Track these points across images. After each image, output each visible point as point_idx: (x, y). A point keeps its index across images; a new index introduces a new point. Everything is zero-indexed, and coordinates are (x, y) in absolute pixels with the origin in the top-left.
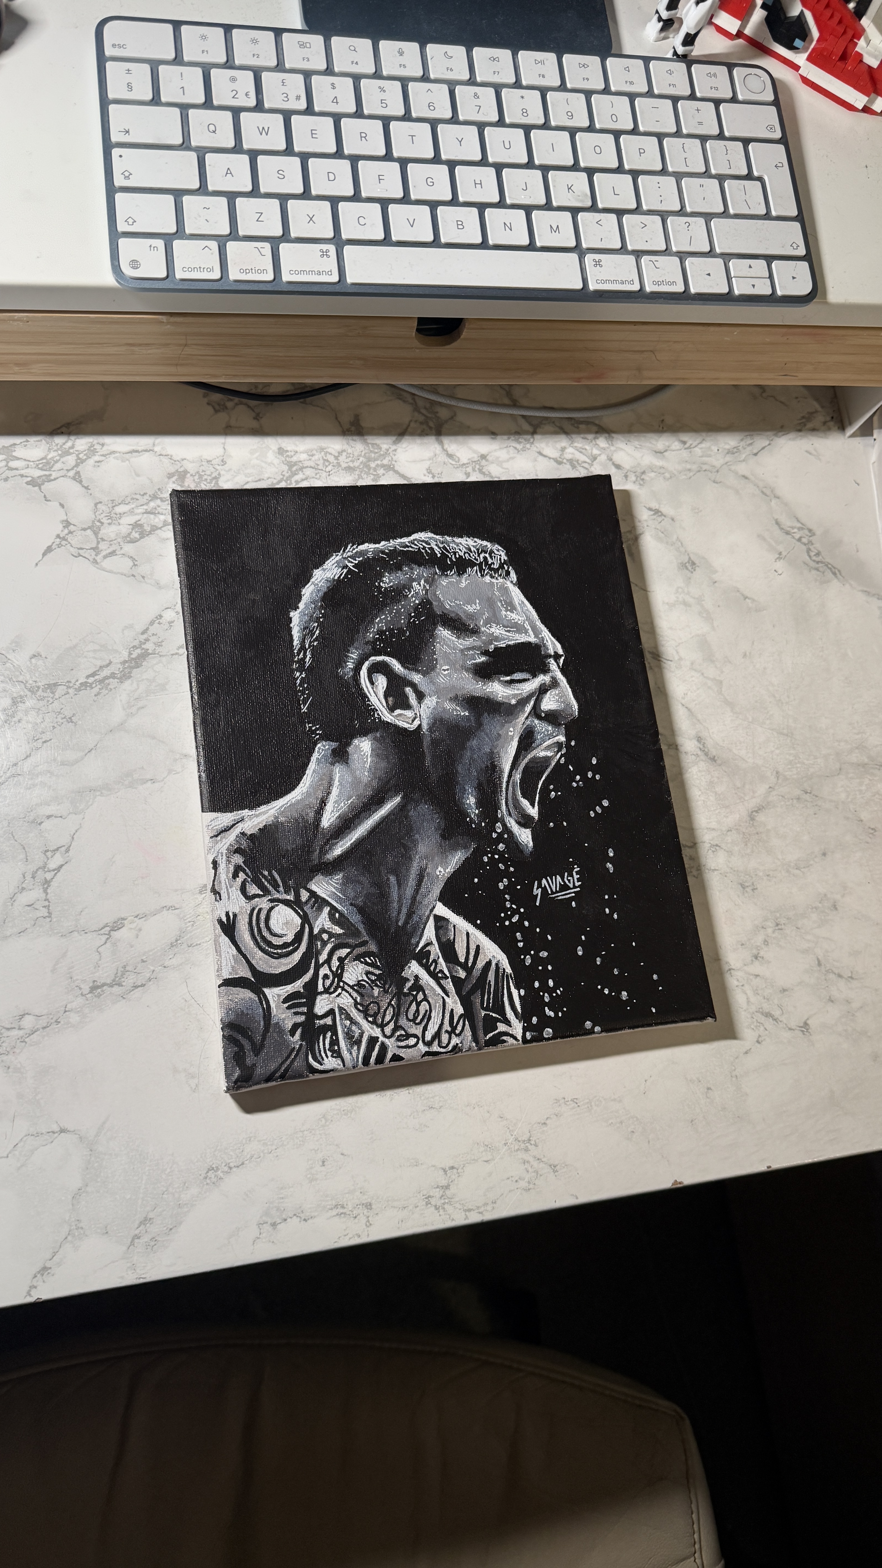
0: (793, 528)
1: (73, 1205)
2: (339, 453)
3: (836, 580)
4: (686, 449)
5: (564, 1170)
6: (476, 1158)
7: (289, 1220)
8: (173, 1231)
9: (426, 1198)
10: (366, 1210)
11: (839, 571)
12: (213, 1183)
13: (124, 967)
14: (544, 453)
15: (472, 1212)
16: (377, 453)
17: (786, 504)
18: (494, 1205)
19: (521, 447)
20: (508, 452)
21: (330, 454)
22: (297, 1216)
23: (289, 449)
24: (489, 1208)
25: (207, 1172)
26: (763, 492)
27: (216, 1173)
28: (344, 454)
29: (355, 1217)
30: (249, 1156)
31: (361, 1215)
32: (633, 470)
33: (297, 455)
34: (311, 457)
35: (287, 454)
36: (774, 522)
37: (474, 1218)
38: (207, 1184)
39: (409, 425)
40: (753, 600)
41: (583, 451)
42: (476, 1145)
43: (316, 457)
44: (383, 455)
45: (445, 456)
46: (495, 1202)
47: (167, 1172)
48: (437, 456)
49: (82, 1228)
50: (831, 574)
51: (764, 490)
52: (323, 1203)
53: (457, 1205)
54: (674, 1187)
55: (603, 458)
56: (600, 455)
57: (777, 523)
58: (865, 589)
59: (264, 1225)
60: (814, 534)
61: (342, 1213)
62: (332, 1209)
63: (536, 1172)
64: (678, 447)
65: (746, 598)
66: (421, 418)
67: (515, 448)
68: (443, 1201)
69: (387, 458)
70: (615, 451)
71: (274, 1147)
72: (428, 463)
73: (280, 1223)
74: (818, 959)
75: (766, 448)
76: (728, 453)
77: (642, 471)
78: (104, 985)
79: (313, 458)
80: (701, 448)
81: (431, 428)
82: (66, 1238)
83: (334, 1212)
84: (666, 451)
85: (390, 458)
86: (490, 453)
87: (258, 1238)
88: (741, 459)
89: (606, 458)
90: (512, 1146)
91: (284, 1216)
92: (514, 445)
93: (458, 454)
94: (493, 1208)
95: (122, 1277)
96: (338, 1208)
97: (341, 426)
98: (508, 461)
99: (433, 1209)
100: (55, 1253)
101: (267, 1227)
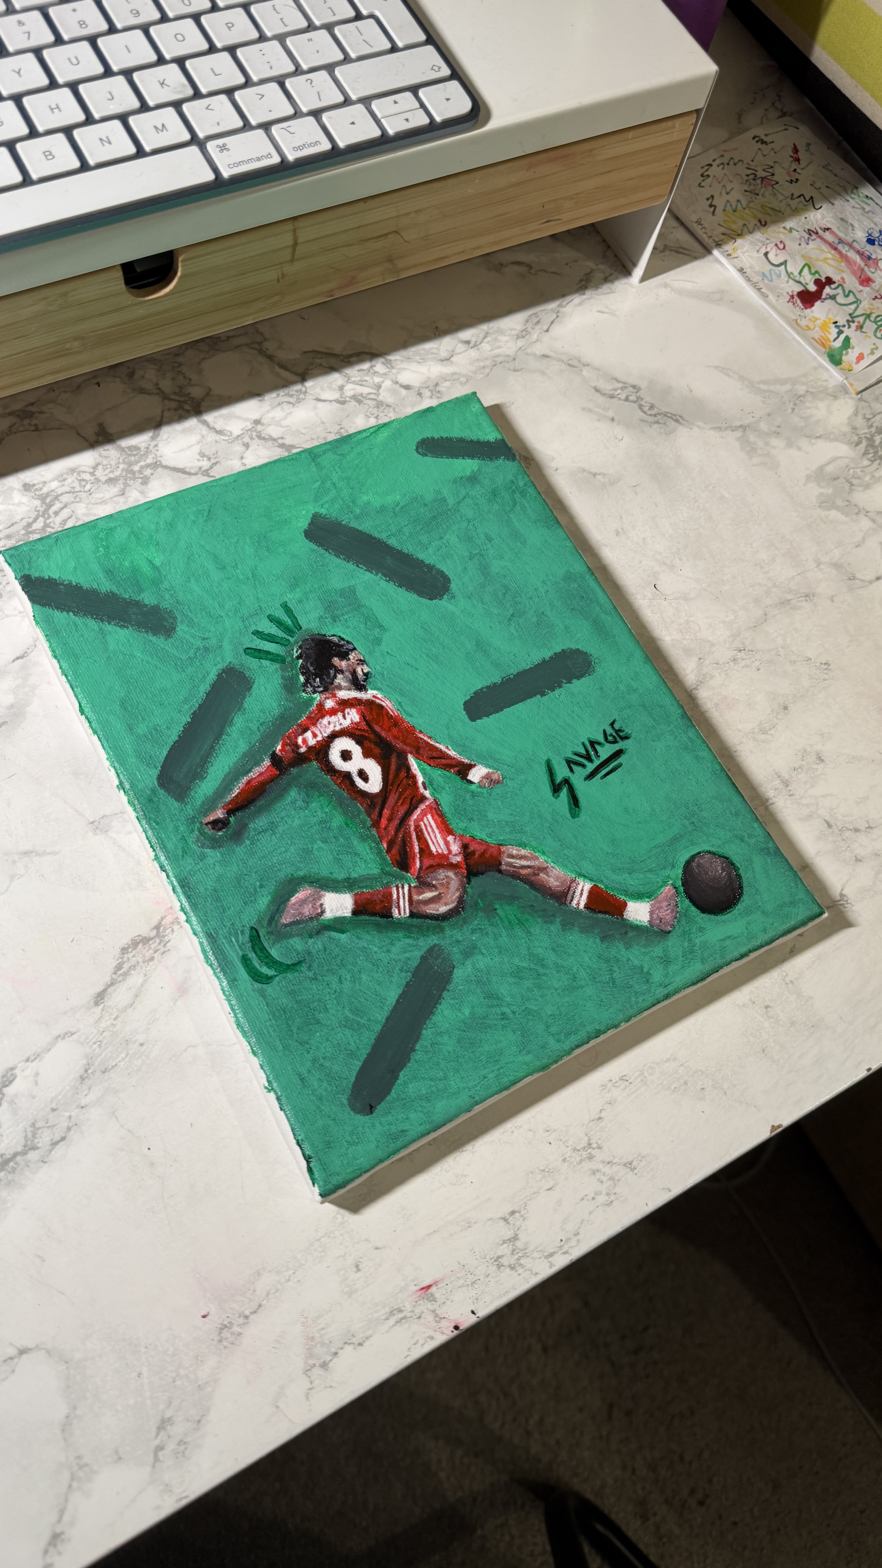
0: (616, 390)
1: (65, 1440)
2: (93, 468)
3: (681, 427)
4: (472, 348)
5: (643, 1163)
6: (536, 1190)
7: (340, 1352)
8: (203, 1422)
9: (495, 1261)
10: (430, 1304)
11: (681, 417)
12: (233, 1344)
13: (33, 1125)
14: (322, 398)
15: (556, 1256)
16: (136, 455)
17: (598, 370)
18: (578, 1237)
19: (295, 400)
20: (283, 409)
21: (84, 472)
22: (349, 1344)
23: (35, 482)
24: (573, 1243)
25: (220, 1333)
26: (569, 365)
27: (232, 1330)
28: (100, 467)
29: (420, 1317)
30: (264, 1294)
31: (426, 1311)
32: (424, 386)
33: (47, 486)
34: (63, 483)
35: (35, 488)
36: (593, 391)
37: (561, 1262)
38: (225, 1347)
39: (162, 416)
40: (604, 474)
41: (364, 383)
42: (531, 1175)
43: (69, 480)
44: (144, 454)
45: (214, 434)
46: (578, 1234)
47: (170, 1353)
48: (206, 437)
49: (86, 1465)
50: (673, 422)
51: (570, 362)
52: (375, 1315)
53: (536, 1255)
54: (774, 1133)
55: (388, 383)
56: (383, 382)
57: (597, 390)
58: (715, 426)
59: (313, 1370)
60: (639, 389)
61: (402, 1319)
62: (387, 1319)
63: (612, 1179)
64: (463, 349)
65: (595, 475)
66: (174, 405)
67: (289, 403)
68: (516, 1257)
69: (150, 456)
70: (398, 373)
71: (291, 1272)
72: (198, 447)
73: (331, 1360)
74: (826, 821)
75: (555, 321)
76: (517, 338)
77: (435, 383)
78: (15, 1155)
79: (66, 483)
80: (488, 342)
81: (188, 411)
82: (70, 1486)
83: (392, 1321)
84: (452, 356)
85: (153, 455)
86: (263, 416)
87: (310, 1389)
88: (534, 340)
89: (391, 383)
90: (573, 1160)
91: (333, 1350)
92: (286, 400)
93: (227, 428)
94: (578, 1241)
95: (158, 1508)
96: (394, 1314)
97: (87, 440)
98: (286, 418)
99: (508, 1269)
100: (62, 1512)
101: (317, 1371)
